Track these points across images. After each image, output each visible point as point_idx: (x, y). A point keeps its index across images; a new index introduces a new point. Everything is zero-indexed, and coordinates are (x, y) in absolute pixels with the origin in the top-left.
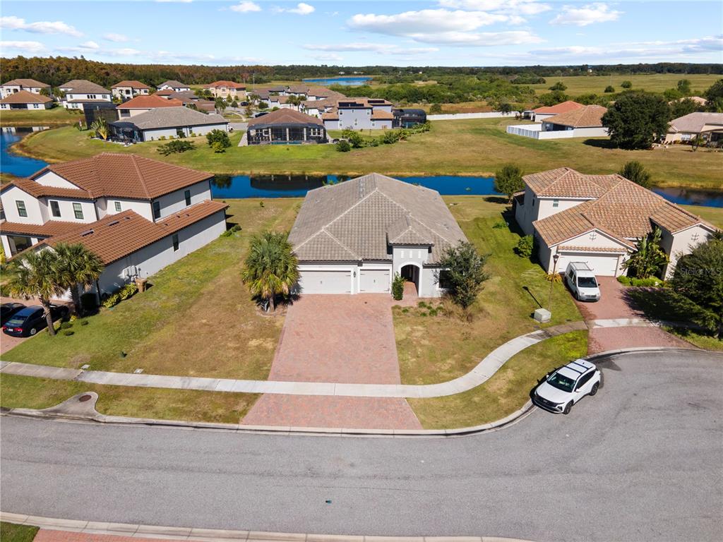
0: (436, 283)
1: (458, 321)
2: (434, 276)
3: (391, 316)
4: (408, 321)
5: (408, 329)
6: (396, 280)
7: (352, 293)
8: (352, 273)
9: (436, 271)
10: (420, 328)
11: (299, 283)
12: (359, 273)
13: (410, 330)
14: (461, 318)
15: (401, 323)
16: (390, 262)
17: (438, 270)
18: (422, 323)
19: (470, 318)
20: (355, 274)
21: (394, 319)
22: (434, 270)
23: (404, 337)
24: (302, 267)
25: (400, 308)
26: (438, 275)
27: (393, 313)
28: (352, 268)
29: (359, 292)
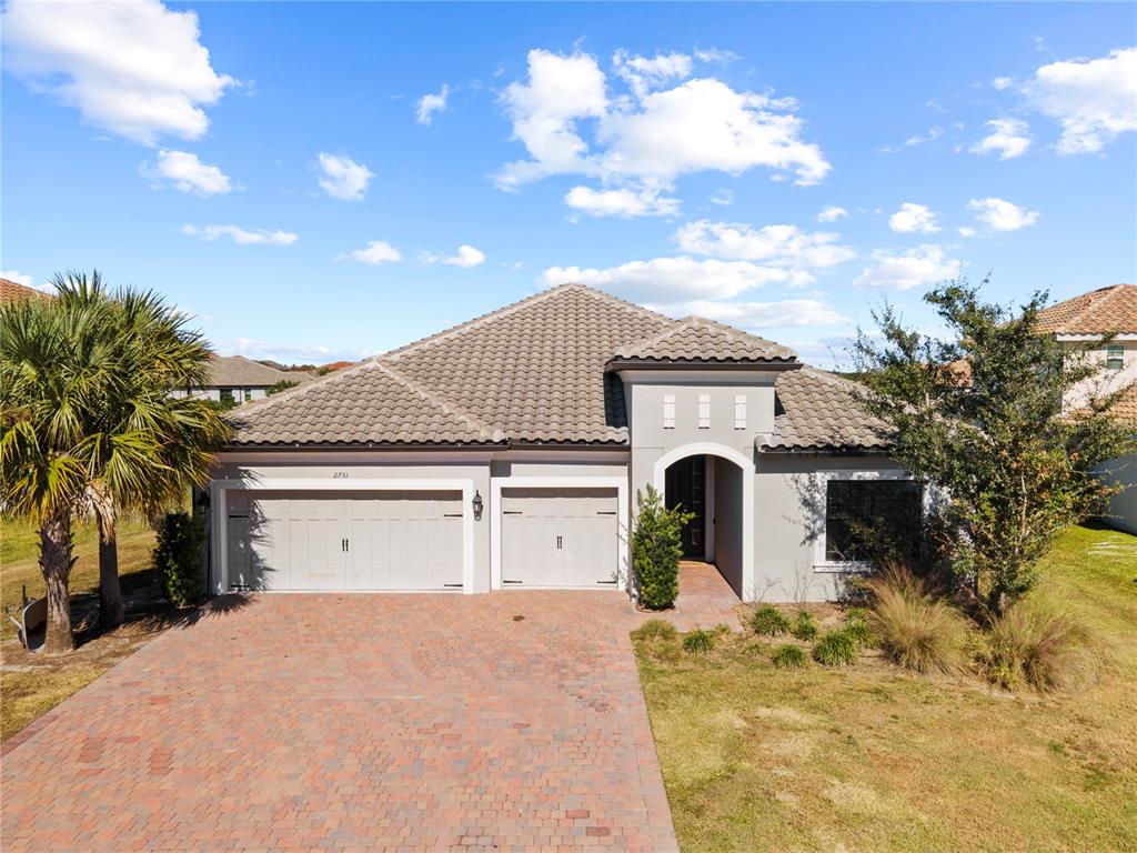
0: (812, 537)
1: (979, 687)
2: (806, 503)
3: (632, 665)
4: (718, 685)
5: (728, 718)
6: (649, 516)
7: (468, 590)
8: (469, 497)
9: (812, 483)
10: (789, 713)
11: (255, 546)
12: (495, 502)
13: (740, 723)
14: (989, 668)
15: (684, 691)
16: (620, 452)
17: (822, 478)
18: (797, 693)
19: (1036, 666)
20: (478, 502)
21: (647, 673)
22: (804, 477)
23: (711, 761)
24: (265, 478)
25: (667, 634)
26: (821, 498)
27: (640, 654)
28: (468, 479)
29: (497, 585)
